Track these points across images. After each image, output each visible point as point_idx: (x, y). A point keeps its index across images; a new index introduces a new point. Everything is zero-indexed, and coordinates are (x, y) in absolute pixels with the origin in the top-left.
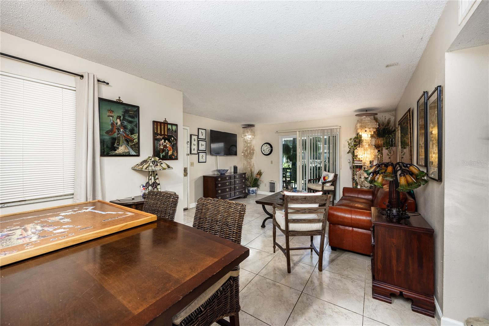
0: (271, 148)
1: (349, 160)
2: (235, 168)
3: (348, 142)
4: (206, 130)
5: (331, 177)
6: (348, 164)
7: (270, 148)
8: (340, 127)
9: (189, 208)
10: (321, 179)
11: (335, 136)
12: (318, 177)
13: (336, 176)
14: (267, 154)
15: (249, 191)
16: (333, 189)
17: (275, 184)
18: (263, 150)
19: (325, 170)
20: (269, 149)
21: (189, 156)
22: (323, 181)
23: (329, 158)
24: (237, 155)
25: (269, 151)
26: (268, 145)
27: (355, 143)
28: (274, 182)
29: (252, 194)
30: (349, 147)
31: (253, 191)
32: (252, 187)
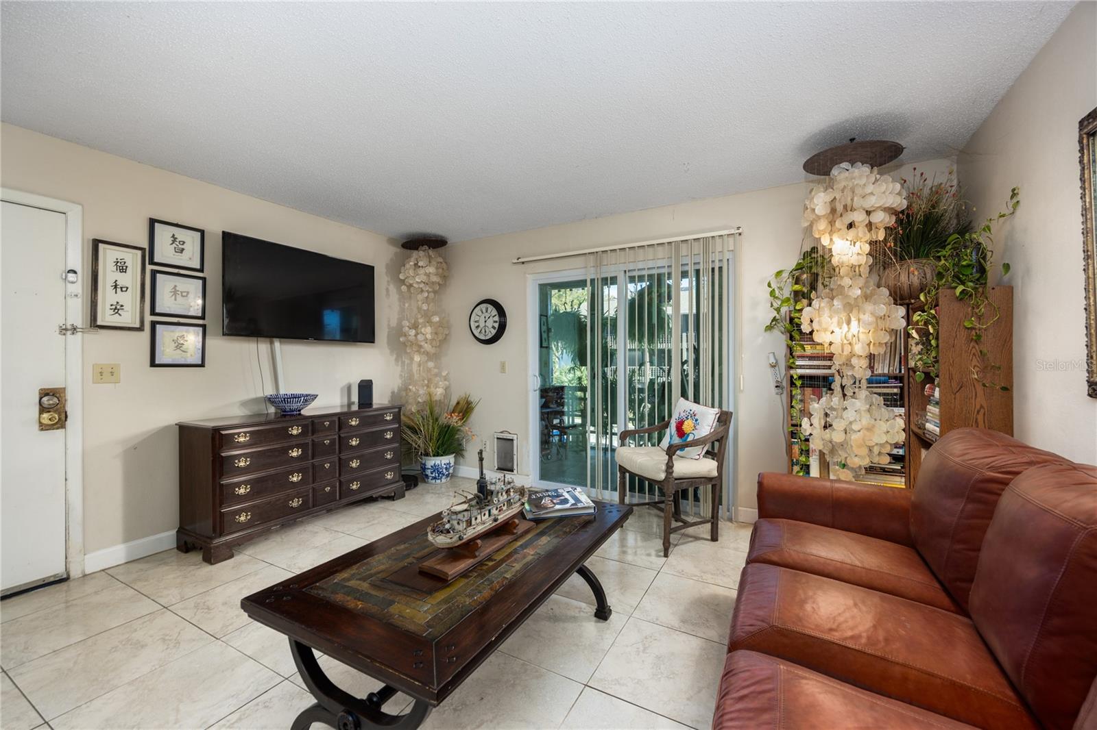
0: (500, 316)
1: (771, 356)
2: (366, 388)
3: (769, 285)
4: (202, 232)
5: (705, 421)
6: (770, 371)
7: (497, 318)
8: (738, 228)
9: (75, 573)
10: (668, 431)
11: (720, 268)
12: (656, 424)
13: (724, 419)
14: (487, 338)
15: (424, 468)
16: (715, 474)
17: (515, 442)
18: (477, 324)
19: (684, 394)
20: (495, 322)
21: (79, 335)
22: (677, 440)
23: (697, 350)
24: (373, 342)
25: (494, 327)
26: (490, 307)
27: (797, 287)
28: (510, 437)
29: (435, 478)
30: (772, 305)
31: (435, 468)
32: (434, 456)
